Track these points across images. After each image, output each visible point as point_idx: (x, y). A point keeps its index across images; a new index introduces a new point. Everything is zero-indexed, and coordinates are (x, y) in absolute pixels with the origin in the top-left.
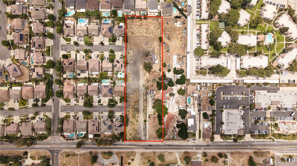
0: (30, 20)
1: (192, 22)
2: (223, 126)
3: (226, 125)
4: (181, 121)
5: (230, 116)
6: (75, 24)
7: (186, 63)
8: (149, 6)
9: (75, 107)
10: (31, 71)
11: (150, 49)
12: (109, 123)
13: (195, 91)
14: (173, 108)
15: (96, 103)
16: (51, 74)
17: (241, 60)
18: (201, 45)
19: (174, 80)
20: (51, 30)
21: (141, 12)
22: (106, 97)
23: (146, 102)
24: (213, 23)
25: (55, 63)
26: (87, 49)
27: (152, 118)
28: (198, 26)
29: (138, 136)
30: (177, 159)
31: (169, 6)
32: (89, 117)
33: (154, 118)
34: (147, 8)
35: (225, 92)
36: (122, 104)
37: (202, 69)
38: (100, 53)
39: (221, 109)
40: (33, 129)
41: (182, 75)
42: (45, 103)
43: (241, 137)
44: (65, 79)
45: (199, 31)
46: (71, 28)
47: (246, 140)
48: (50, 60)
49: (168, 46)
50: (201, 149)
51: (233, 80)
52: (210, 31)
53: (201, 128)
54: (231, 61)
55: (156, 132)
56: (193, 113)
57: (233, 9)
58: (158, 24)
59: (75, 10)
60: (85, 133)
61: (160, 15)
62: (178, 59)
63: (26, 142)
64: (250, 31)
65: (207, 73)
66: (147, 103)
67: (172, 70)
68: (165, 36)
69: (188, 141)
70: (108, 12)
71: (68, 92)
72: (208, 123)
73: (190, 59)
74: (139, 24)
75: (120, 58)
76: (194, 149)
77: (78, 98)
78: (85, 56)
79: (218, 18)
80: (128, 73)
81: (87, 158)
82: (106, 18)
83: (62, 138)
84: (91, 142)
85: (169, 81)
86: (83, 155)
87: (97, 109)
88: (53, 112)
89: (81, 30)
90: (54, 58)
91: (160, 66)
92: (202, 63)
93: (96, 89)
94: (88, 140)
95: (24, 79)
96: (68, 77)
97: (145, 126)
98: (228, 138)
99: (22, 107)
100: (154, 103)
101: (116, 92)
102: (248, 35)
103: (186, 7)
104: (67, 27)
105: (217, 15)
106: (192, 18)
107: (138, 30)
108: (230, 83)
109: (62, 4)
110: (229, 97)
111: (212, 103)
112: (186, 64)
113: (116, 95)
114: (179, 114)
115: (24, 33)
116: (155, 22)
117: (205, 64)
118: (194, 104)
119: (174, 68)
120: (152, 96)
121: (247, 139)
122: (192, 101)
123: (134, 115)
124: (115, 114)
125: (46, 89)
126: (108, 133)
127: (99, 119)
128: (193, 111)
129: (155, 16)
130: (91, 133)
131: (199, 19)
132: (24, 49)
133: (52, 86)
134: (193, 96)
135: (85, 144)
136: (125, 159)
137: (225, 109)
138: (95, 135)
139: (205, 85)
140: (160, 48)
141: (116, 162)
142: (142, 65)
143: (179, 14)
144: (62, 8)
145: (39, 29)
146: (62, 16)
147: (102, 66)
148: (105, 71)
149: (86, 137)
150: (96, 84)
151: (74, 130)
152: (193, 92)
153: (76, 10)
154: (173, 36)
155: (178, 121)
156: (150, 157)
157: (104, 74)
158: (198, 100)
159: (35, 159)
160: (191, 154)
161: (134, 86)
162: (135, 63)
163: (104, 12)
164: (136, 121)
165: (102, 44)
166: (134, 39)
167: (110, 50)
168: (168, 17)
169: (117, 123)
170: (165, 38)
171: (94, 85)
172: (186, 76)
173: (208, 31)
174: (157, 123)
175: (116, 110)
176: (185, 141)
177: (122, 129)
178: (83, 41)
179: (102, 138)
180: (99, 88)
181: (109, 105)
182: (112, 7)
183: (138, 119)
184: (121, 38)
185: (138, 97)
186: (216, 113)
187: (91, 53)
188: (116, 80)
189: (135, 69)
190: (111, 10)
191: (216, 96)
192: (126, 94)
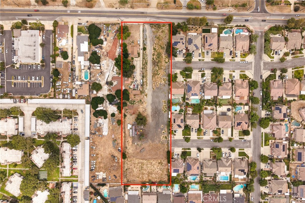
0: (288, 179)
1: (83, 178)
2: (40, 41)
3: (36, 43)
4: (97, 49)
5: (32, 55)
6: (233, 174)
7: (91, 125)
8: (140, 199)
9: (234, 67)
10: (289, 114)
11: (138, 143)
12: (191, 48)
13: (79, 88)
14: (108, 66)
15: (208, 73)
16: (264, 110)
17: (18, 129)
18: (71, 149)
19: (107, 103)
20: (263, 166)
21: (150, 191)
22: (194, 80)
23: (143, 74)
24: (55, 177)
25: (258, 125)
26: (219, 142)
27: (136, 53)
28: (74, 174)
29: (153, 29)
31: (114, 199)
32: (217, 54)
33: (133, 53)
34: (142, 196)
35: (38, 87)
36: (174, 71)
37: (70, 117)
38: (202, 138)
39: (44, 64)
40: (286, 40)
41: (97, 110)
42: (271, 73)
43: (17, 27)
44: (247, 104)
45: (74, 167)
46: (238, 169)
47: (10, 22)
48: (264, 128)
49: (115, 147)
50: (71, 11)
51: (28, 103)
52: (59, 168)
53: (70, 39)
54: (30, 128)
55: (131, 35)
56: (81, 59)
57: (29, 195)
58: (128, 175)
59: (234, 192)
60: (221, 35)
61: (124, 187)
62: (101, 130)
63: (296, 25)
64: (5, 168)
65: (62, 112)
66: (141, 73)
67: (109, 116)
68: (118, 160)
69: (87, 22)
70: (192, 191)
71: (243, 88)
73: (85, 130)
74: (152, 176)
75: (177, 131)
76: (80, 12)
77: (231, 80)
78: (221, 133)
79: (48, 184)
80: (166, 112)
81: (220, 3)
82: (194, 183)
83: (251, 28)
84: (213, 23)
85: (113, 102)
86: (224, 6)
87: (206, 66)
88: (262, 61)
89: (226, 167)
90: (260, 131)
91: (125, 121)
92: (69, 125)
93: (207, 92)
94: (217, 26)
95: (297, 104)
96: (242, 106)
97: (145, 42)
98: (34, 25)
99: (300, 69)
100: (133, 72)
101: (182, 87)
102: (9, 162)
103: (91, 198)
104: (243, 171)
105: (50, 188)
106: (83, 184)
107: (154, 167)
108: (31, 98)
109: (249, 199)
110: (33, 80)
111: (56, 72)
112: (90, 124)
113: (182, 83)
114: (99, 57)
115: (296, 162)
116: (131, 178)
117: (66, 123)
118: (80, 71)
119: (107, 119)
120: (135, 82)
121: (8, 24)
122: (83, 75)
123: (159, 57)
124: (183, 58)
125: (270, 91)
126: (192, 34)
127: (204, 52)
128: (81, 62)
129: (131, 186)
130: (214, 34)
131: (74, 183)
132: (297, 143)
133: (263, 95)
134: (81, 81)
135: (222, 20)
137: (38, 64)
138: (209, 31)
139: (66, 96)
140: (125, 144)
142: (149, 123)
143: (100, 189)
144: (249, 194)
145: (278, 168)
146: (250, 184)
147: (200, 121)
148: (195, 114)
149: (220, 30)
150: (207, 97)
151: (235, 38)
152: (81, 87)
153: (232, 192)
154: (108, 160)
155: (102, 49)
157: (197, 110)
158: (75, 75)
159: (285, 2)
160: (83, 5)
161: (159, 94)
162: (157, 125)
163: (197, 190)
164: (156, 50)
165: (199, 149)
166: (159, 155)
167: (189, 141)
168: (114, 185)
169: (180, 47)
170: (119, 157)
171: (210, 96)
172: (91, 107)
173: (61, 167)
174: (129, 47)
175: (182, 64)
176: (92, 22)
177: (174, 39)
178: (223, 153)
179: (200, 28)
180: (204, 93)
181: (190, 70)
182: (187, 196)
183: (154, 52)
184: (175, 157)
185: (154, 80)
186: (51, 59)
187: (213, 138)
188: (182, 103)
189: (157, 116)
190: (188, 193)
191: (51, 81)
192: (169, 85)
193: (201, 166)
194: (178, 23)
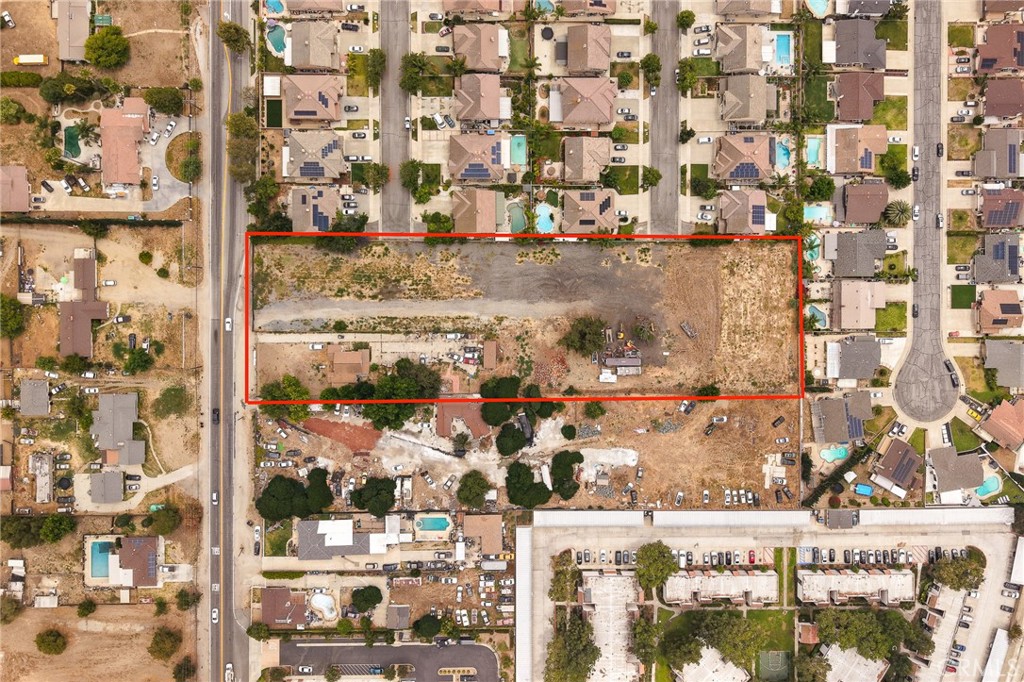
1: (785, 530)
4: (344, 491)
6: (768, 20)
7: (604, 506)
8: (853, 338)
9: (400, 17)
11: (664, 345)
12: (334, 166)
13: (476, 548)
14: (401, 451)
15: (420, 106)
18: (684, 573)
19: (529, 454)
21: (828, 305)
22: (448, 155)
23: (426, 331)
24: (781, 625)
26: (659, 70)
27: (357, 357)
28: (770, 560)
29: (272, 297)
30: (169, 471)
31: (855, 427)
32: (356, 77)
33: (356, 368)
34: (843, 331)
36: (417, 225)
37: (578, 578)
38: (645, 127)
39: (396, 666)
41: (550, 488)
45: (747, 563)
49: (678, 422)
50: (215, 579)
52: (749, 612)
53: (310, 581)
55: (293, 375)
56: (377, 543)
58: (774, 379)
59: (830, 16)
60: (288, 62)
61: (812, 390)
62: (620, 472)
65: (558, 604)
66: (423, 337)
67: (571, 446)
68: (723, 412)
69: (250, 524)
70: (825, 160)
72: (332, 609)
73: (621, 527)
74: (774, 297)
75: (623, 213)
76: (216, 550)
77: (445, 28)
78: (627, 60)
79: (803, 646)
80: (557, 252)
81: (174, 68)
82: (798, 155)
84: (248, 89)
85: (523, 433)
86: (187, 51)
87: (395, 113)
89: (743, 44)
91: (587, 391)
92: (605, 579)
93: (486, 111)
94: (255, 75)
97: (318, 327)
100: (422, 367)
101: (472, 197)
103: (853, 502)
105: (817, 641)
106: (805, 530)
107: (745, 291)
111: (425, 626)
112: (600, 508)
113: (457, 196)
114: (372, 481)
116: (784, 367)
117: (598, 592)
118: (418, 544)
119: (582, 452)
120: (456, 357)
122: (433, 535)
123: (369, 279)
124: (371, 192)
126: (285, 163)
127: (349, 121)
128: (388, 542)
129: (810, 366)
130: (285, 87)
131: (799, 561)
134: (454, 542)
135: (235, 60)
136: (167, 237)
138: (275, 105)
139: (504, 592)
140: (667, 391)
141: (155, 197)
142: (593, 308)
143: (821, 474)
147: (588, 134)
148: (564, 151)
149: (270, 64)
150: (505, 109)
151: (299, 12)
152: (473, 543)
153: (831, 20)
154: (721, 448)
155: (343, 473)
156: (175, 352)
157: (550, 145)
158: (435, 562)
160: (191, 539)
161: (497, 275)
162: (602, 281)
163: (822, 144)
164: (343, 287)
165: (685, 137)
166: (705, 275)
167: (657, 172)
168: (805, 424)
169: (332, 203)
170: (712, 410)
171: (502, 99)
172: (544, 506)
173: (747, 604)
174: (333, 380)
175: (392, 198)
176: (251, 506)
177: (304, 224)
178: (696, 53)
179: (265, 135)
180: (489, 122)
181: (411, 169)
182: (845, 177)
183: (352, 296)
184: (710, 218)
185: (449, 294)
186: (379, 644)
187: (645, 88)
188: (527, 197)
189: (572, 280)
190: (833, 172)
191: (454, 643)
192: (463, 240)
193: (741, 128)
194: (249, 211)
